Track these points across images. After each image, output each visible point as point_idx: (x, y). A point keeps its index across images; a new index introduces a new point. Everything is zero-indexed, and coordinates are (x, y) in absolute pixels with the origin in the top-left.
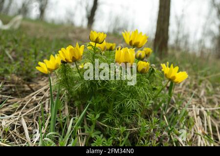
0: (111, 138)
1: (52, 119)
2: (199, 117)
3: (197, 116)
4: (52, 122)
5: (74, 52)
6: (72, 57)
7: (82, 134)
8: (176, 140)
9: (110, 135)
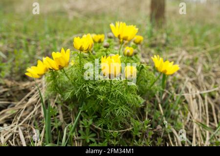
0: (106, 140)
1: (47, 132)
2: (195, 100)
3: (193, 99)
4: (46, 135)
5: (59, 61)
6: (58, 66)
7: (78, 138)
8: (170, 131)
9: (105, 137)
